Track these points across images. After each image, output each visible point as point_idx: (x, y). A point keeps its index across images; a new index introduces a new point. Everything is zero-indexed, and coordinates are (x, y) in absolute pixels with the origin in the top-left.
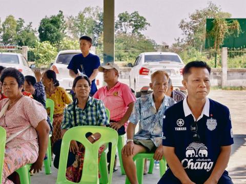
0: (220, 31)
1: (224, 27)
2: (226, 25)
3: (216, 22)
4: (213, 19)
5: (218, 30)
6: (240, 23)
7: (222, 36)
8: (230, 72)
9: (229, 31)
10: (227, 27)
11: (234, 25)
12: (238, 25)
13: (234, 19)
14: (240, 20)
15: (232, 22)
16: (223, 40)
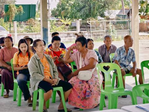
0: (13, 12)
1: (14, 10)
2: (15, 8)
3: (10, 7)
4: (9, 5)
5: (11, 11)
6: (23, 7)
7: (14, 15)
8: (19, 35)
9: (18, 11)
10: (16, 10)
11: (20, 8)
12: (22, 8)
13: (20, 5)
14: (23, 5)
15: (18, 7)
16: (14, 17)
